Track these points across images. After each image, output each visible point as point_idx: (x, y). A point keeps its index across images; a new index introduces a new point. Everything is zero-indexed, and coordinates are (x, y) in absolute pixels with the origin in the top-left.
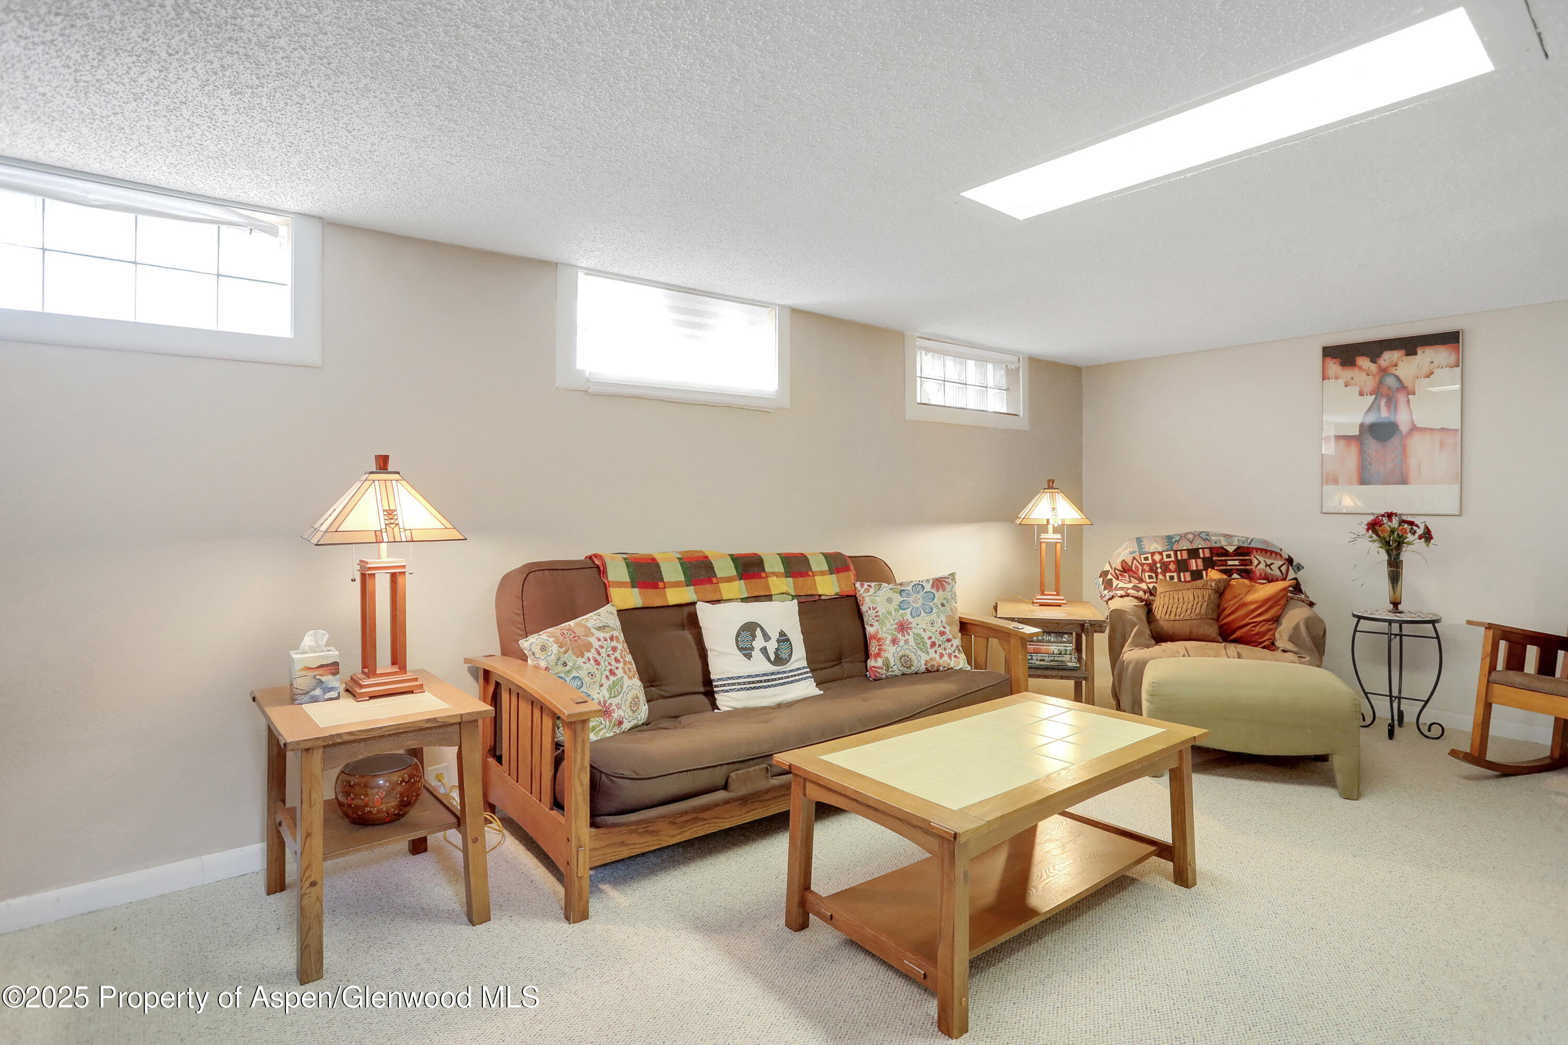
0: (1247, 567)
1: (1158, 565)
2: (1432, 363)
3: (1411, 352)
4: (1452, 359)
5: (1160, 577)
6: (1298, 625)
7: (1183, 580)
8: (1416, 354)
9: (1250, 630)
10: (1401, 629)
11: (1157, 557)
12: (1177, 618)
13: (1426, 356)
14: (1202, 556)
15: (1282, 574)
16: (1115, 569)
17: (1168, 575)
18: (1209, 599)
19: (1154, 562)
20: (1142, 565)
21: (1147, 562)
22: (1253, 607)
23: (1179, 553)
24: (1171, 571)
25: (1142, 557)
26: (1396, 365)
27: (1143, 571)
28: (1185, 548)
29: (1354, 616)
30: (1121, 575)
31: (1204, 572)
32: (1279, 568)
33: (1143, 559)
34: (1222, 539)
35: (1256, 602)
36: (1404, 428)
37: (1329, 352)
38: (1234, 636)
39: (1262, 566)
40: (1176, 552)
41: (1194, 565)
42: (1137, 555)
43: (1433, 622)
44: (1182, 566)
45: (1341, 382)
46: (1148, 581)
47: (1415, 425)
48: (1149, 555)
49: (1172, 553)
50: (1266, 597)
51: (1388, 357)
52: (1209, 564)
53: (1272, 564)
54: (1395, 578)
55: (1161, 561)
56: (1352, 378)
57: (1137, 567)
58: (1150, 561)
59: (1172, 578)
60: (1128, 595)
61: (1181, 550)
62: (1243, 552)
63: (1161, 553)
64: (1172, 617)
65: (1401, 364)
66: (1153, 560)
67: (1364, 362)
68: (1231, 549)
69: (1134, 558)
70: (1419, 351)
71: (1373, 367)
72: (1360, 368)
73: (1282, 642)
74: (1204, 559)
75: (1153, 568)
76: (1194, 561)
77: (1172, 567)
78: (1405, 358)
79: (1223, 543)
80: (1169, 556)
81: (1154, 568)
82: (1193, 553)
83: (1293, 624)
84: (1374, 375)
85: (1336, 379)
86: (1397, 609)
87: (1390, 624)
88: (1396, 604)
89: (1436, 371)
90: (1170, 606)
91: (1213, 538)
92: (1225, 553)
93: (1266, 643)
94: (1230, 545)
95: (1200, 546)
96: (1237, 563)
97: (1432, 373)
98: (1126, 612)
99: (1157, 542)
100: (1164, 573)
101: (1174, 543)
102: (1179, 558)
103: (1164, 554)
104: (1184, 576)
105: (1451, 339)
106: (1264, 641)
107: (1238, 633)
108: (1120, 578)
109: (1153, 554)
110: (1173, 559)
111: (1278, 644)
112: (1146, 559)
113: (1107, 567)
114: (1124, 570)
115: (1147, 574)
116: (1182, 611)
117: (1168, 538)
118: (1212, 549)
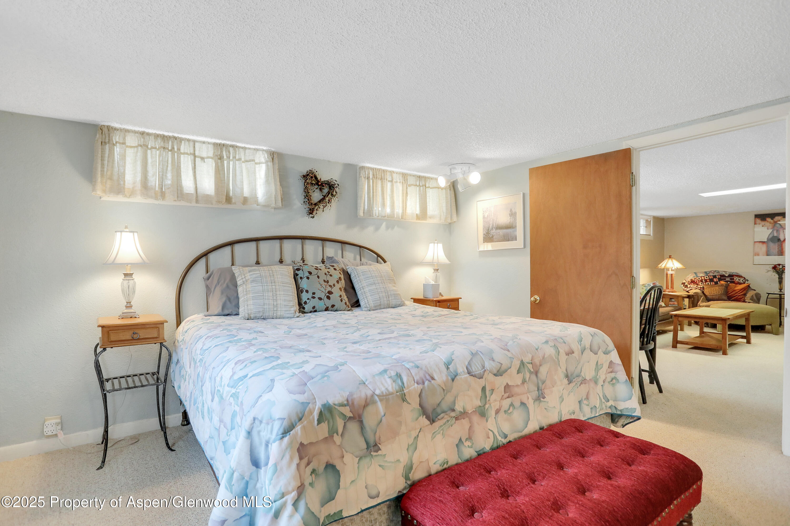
0: (733, 280)
1: (703, 280)
5: (704, 284)
9: (737, 297)
11: (703, 278)
12: (714, 295)
15: (744, 282)
16: (688, 282)
17: (707, 283)
18: (722, 289)
19: (702, 280)
20: (698, 280)
22: (737, 291)
27: (699, 282)
28: (711, 275)
29: (767, 293)
31: (719, 282)
32: (742, 281)
34: (723, 272)
36: (782, 239)
37: (757, 216)
39: (737, 280)
40: (709, 276)
41: (715, 280)
42: (696, 277)
44: (711, 280)
45: (761, 225)
46: (701, 285)
48: (700, 278)
49: (708, 277)
50: (741, 289)
52: (720, 280)
53: (740, 279)
54: (781, 282)
55: (704, 279)
57: (696, 281)
58: (700, 279)
59: (708, 284)
60: (694, 289)
62: (731, 276)
63: (704, 277)
64: (712, 294)
68: (727, 275)
69: (696, 279)
73: (748, 300)
74: (718, 278)
75: (702, 281)
77: (708, 281)
79: (724, 273)
82: (715, 277)
83: (751, 295)
85: (759, 224)
86: (781, 291)
90: (710, 292)
91: (720, 272)
92: (726, 276)
95: (717, 275)
96: (729, 279)
98: (696, 293)
99: (702, 274)
100: (705, 282)
101: (708, 274)
104: (712, 283)
106: (742, 300)
107: (733, 298)
108: (690, 284)
109: (701, 277)
110: (708, 278)
111: (746, 300)
112: (699, 278)
113: (684, 281)
114: (692, 282)
115: (700, 283)
116: (714, 293)
117: (706, 272)
118: (720, 275)
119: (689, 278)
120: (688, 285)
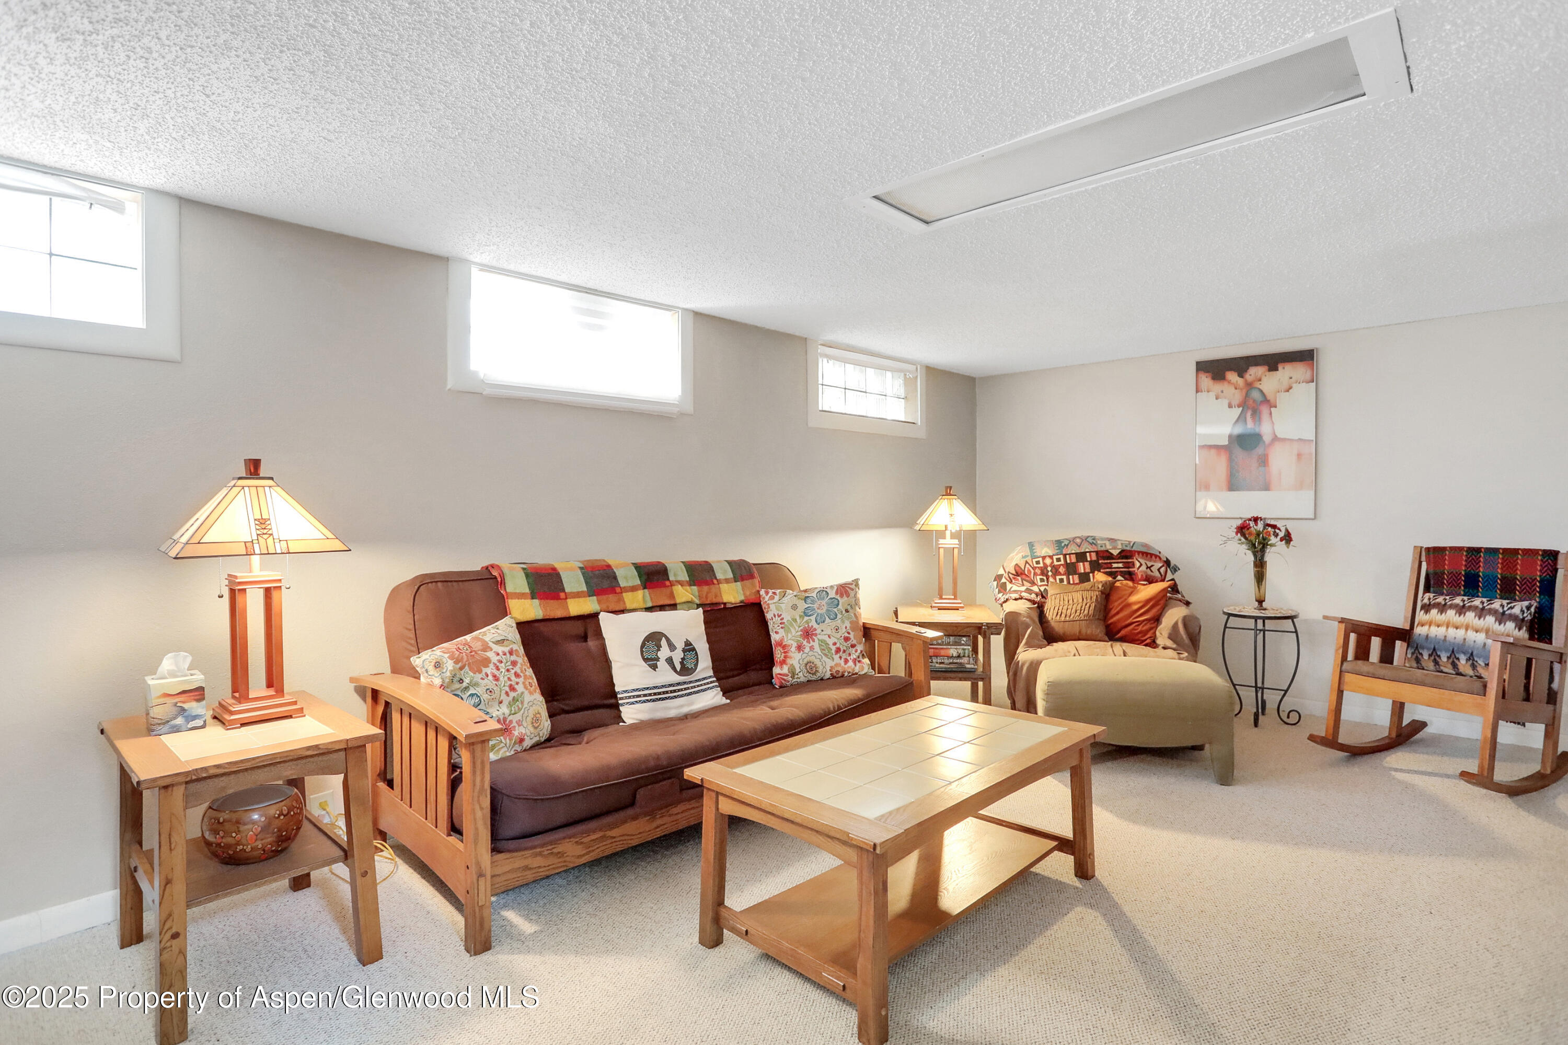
0: (1131, 569)
1: (1049, 569)
2: (1291, 378)
3: (1273, 368)
4: (1308, 375)
5: (1051, 580)
6: (1176, 624)
7: (1071, 582)
8: (1277, 369)
9: (1134, 629)
10: (1264, 625)
11: (1048, 561)
12: (1067, 619)
13: (1286, 372)
14: (1089, 559)
15: (1161, 575)
16: (1009, 572)
17: (1058, 578)
18: (1097, 600)
19: (1046, 566)
20: (1034, 568)
21: (1039, 566)
22: (1135, 607)
23: (1068, 556)
24: (1061, 574)
25: (1034, 561)
26: (1260, 380)
27: (1035, 574)
28: (1073, 552)
29: (1225, 613)
30: (1014, 578)
31: (1091, 575)
32: (1159, 570)
33: (1034, 563)
34: (1107, 543)
35: (1139, 602)
36: (1267, 438)
37: (1203, 367)
38: (1120, 635)
39: (1143, 568)
40: (1065, 555)
41: (1082, 568)
42: (1029, 559)
43: (1292, 618)
44: (1071, 569)
45: (1212, 395)
46: (1040, 583)
47: (1276, 436)
48: (1040, 559)
49: (1062, 557)
50: (1148, 597)
51: (1254, 372)
52: (1095, 566)
53: (1152, 566)
54: (1260, 577)
55: (1052, 564)
56: (1222, 392)
57: (1029, 571)
58: (1041, 565)
59: (1062, 581)
60: (1021, 598)
61: (1070, 554)
62: (1126, 555)
63: (1051, 557)
64: (1063, 618)
65: (1264, 379)
66: (1044, 564)
67: (1232, 376)
68: (1115, 552)
69: (1027, 562)
70: (1280, 367)
71: (1240, 381)
72: (1229, 382)
73: (1162, 638)
74: (1091, 562)
75: (1044, 572)
76: (1081, 564)
77: (1062, 570)
78: (1267, 373)
79: (1109, 547)
80: (1058, 560)
81: (1045, 571)
82: (1081, 557)
83: (1173, 622)
84: (1241, 389)
85: (1208, 392)
86: (1261, 606)
87: (1256, 621)
88: (1260, 602)
89: (1294, 385)
90: (1061, 608)
91: (1099, 542)
92: (1110, 556)
93: (1148, 641)
94: (1115, 548)
95: (1087, 550)
96: (1120, 565)
97: (1291, 388)
98: (1020, 614)
99: (1048, 547)
100: (1054, 576)
101: (1063, 547)
102: (1068, 562)
103: (1055, 557)
104: (1073, 578)
105: (1306, 356)
106: (1146, 640)
107: (1123, 633)
108: (1013, 581)
109: (1044, 558)
110: (1062, 562)
111: (1158, 641)
112: (1038, 563)
113: (999, 571)
114: (1018, 574)
115: (1039, 578)
116: (1071, 612)
117: (1058, 542)
118: (1098, 552)
119: (1012, 558)
120: (1008, 584)
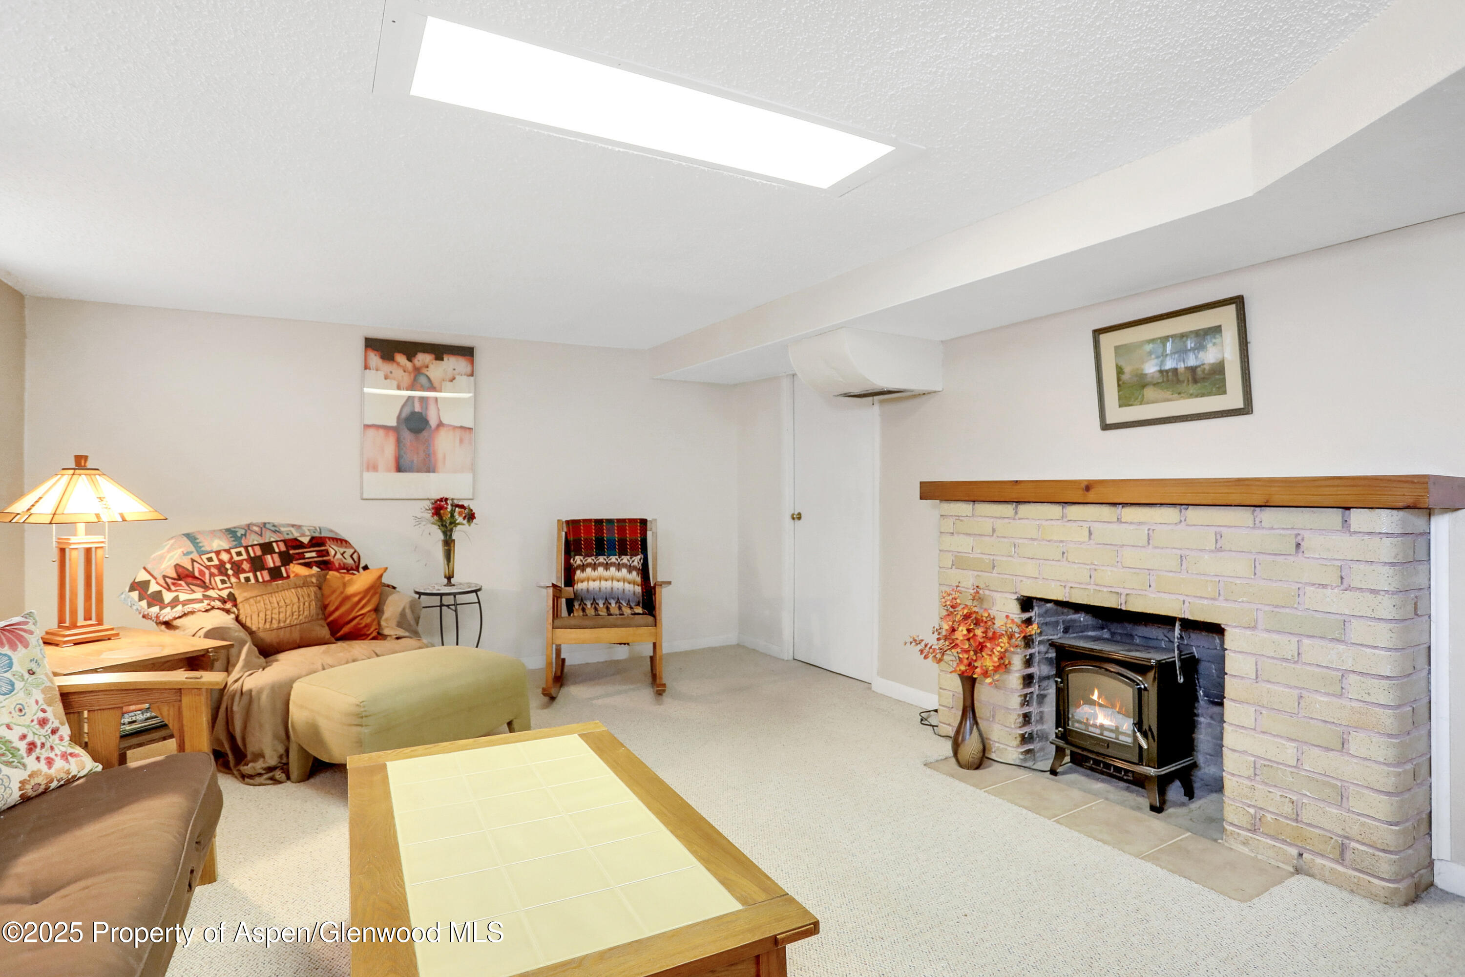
0: (325, 558)
1: (228, 566)
2: (454, 369)
3: (439, 358)
4: (468, 369)
5: (233, 580)
6: (404, 609)
7: (261, 580)
8: (442, 359)
9: (358, 624)
10: (455, 600)
11: (225, 557)
13: (452, 363)
14: (277, 550)
15: (355, 562)
16: (164, 577)
17: (242, 576)
18: (316, 597)
19: (222, 563)
20: (208, 567)
21: (212, 563)
22: (356, 599)
23: (250, 549)
24: (244, 571)
25: (204, 557)
26: (427, 367)
27: (212, 575)
28: (256, 542)
29: (417, 593)
30: (174, 584)
31: (283, 569)
32: (351, 556)
33: (206, 561)
34: (293, 530)
35: (359, 593)
36: (433, 422)
37: (372, 344)
38: (341, 633)
39: (339, 556)
40: (246, 548)
41: (270, 561)
42: (195, 556)
43: (476, 591)
44: (257, 564)
45: (381, 374)
46: (220, 586)
47: (441, 421)
48: (213, 555)
49: (242, 550)
50: (366, 586)
51: (422, 358)
52: (286, 559)
53: (344, 552)
54: (448, 555)
55: (231, 561)
56: (391, 372)
57: (201, 571)
58: (216, 562)
59: (247, 579)
61: (252, 546)
62: (317, 542)
63: (228, 551)
64: (275, 625)
65: (431, 367)
66: (220, 560)
67: (401, 358)
68: (306, 540)
69: (193, 561)
70: (446, 358)
71: (409, 365)
72: (398, 364)
73: (389, 629)
74: (281, 554)
75: (221, 569)
76: (269, 557)
77: (246, 566)
78: (434, 361)
79: (296, 534)
80: (239, 554)
81: (223, 569)
82: (267, 548)
83: (400, 609)
84: (410, 373)
85: (377, 370)
86: (450, 582)
87: (455, 597)
88: (449, 578)
89: (457, 377)
90: (269, 613)
91: (282, 529)
92: (301, 545)
93: (375, 634)
94: (303, 535)
95: (272, 539)
96: (314, 554)
97: (454, 378)
99: (220, 538)
100: (237, 575)
101: (241, 538)
102: (252, 555)
103: (233, 551)
104: (262, 575)
105: (467, 352)
106: (372, 633)
107: (346, 629)
108: (173, 588)
109: (218, 553)
110: (245, 556)
111: (386, 632)
112: (210, 559)
113: (143, 576)
114: (180, 577)
115: (218, 579)
116: (282, 616)
117: (231, 532)
118: (285, 542)
119: (162, 558)
120: (164, 592)
